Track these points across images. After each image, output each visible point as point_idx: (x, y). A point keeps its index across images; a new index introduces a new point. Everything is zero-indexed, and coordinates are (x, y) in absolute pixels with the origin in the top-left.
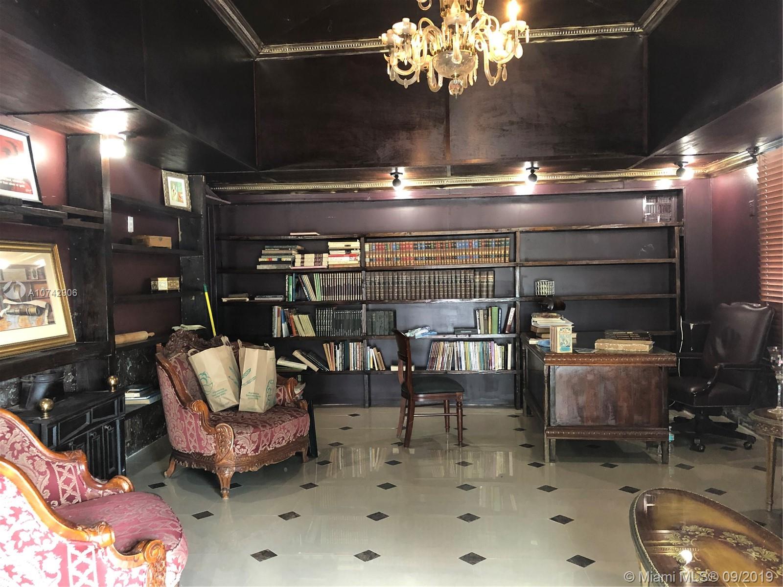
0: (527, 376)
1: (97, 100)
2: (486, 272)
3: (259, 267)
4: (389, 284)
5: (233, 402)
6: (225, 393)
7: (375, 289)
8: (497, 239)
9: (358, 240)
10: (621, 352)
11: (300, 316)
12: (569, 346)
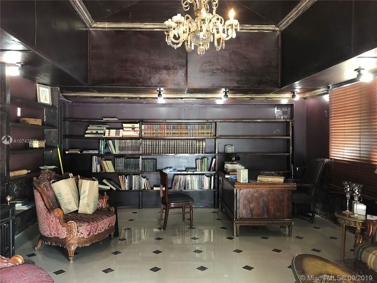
0: (221, 192)
1: (8, 45)
2: (202, 141)
3: (86, 136)
4: (154, 146)
5: (76, 209)
6: (71, 204)
7: (147, 148)
8: (207, 125)
9: (138, 123)
10: (270, 183)
11: (107, 161)
12: (246, 179)
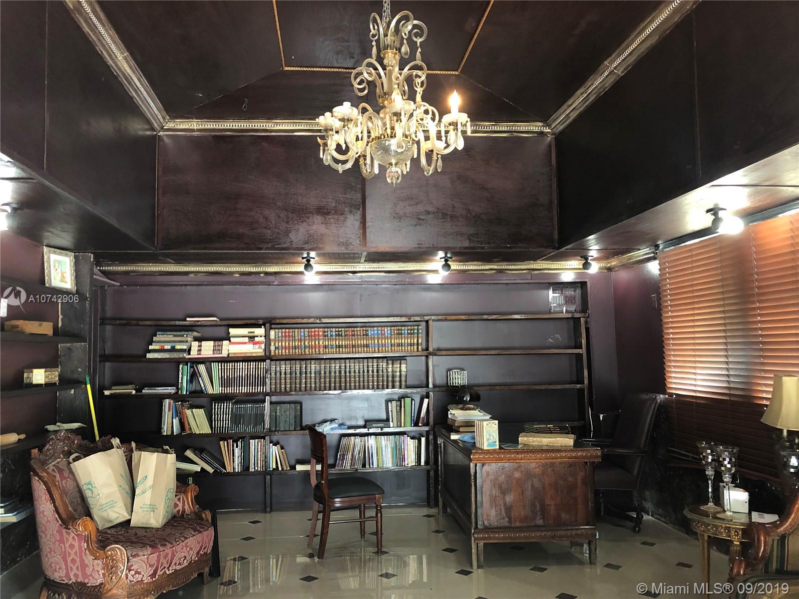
0: (443, 472)
2: (399, 361)
3: (149, 356)
4: (296, 374)
5: (125, 517)
7: (280, 379)
8: (409, 328)
9: (263, 327)
10: (546, 448)
11: (194, 410)
12: (496, 442)
